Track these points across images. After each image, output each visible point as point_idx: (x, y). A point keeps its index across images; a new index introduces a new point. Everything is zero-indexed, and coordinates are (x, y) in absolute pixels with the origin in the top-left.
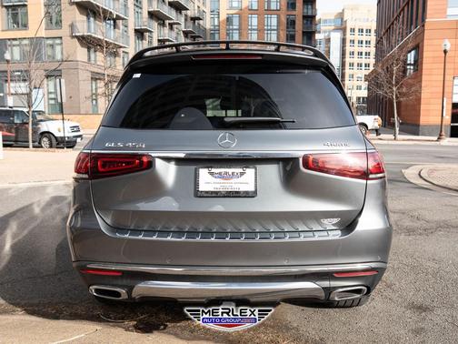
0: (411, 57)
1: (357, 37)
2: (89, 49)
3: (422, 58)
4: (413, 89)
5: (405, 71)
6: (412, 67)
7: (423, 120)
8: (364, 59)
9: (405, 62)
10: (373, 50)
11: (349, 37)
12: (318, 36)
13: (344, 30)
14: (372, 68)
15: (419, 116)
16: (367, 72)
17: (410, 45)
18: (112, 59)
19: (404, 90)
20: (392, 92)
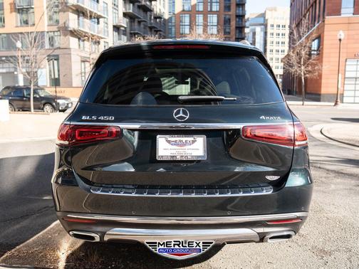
0: (315, 45)
1: (275, 31)
2: (79, 39)
3: (323, 45)
4: (316, 68)
5: (310, 55)
6: (315, 52)
7: (324, 91)
8: (280, 46)
9: (310, 48)
10: (287, 40)
11: (269, 30)
12: (247, 30)
13: (266, 26)
14: (286, 53)
15: (320, 87)
16: (283, 56)
17: (314, 36)
18: (96, 46)
19: (310, 68)
20: (300, 70)
